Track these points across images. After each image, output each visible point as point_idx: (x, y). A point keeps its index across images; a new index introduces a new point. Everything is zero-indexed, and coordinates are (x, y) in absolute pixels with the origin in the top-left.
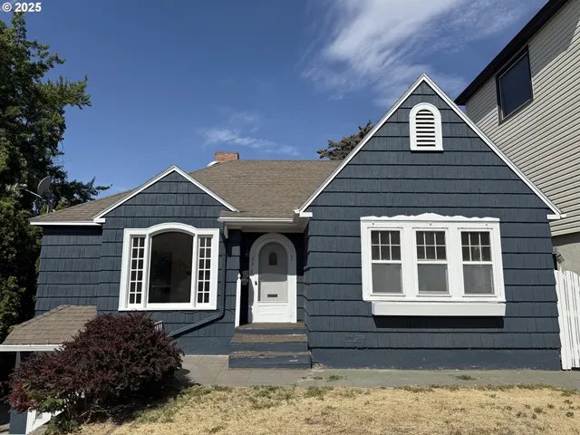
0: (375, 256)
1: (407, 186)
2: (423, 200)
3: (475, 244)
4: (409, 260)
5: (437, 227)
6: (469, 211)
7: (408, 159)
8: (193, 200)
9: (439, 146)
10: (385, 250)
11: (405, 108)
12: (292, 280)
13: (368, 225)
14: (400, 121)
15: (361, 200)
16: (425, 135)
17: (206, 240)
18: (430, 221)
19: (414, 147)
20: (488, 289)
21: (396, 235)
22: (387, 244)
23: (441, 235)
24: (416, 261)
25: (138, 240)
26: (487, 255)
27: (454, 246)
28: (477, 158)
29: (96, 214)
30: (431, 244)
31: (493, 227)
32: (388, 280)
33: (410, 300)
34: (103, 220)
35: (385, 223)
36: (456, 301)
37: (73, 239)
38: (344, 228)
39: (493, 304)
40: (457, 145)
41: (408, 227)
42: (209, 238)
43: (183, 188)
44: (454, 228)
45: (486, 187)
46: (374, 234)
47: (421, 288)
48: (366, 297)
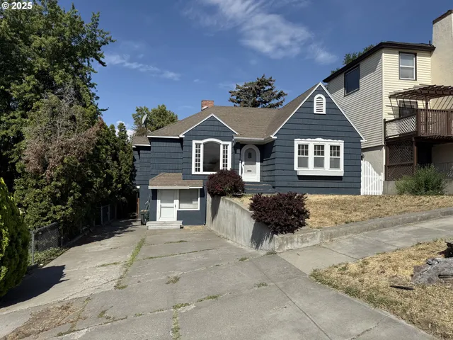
0: (299, 154)
1: (312, 127)
2: (317, 133)
3: (335, 150)
4: (311, 156)
5: (321, 144)
6: (333, 138)
7: (313, 117)
8: (220, 129)
9: (324, 113)
10: (303, 152)
11: (313, 96)
12: (258, 164)
13: (297, 142)
14: (311, 101)
15: (295, 132)
16: (320, 108)
17: (226, 146)
18: (319, 141)
19: (315, 112)
20: (338, 167)
21: (307, 146)
22: (304, 149)
23: (323, 147)
24: (313, 156)
25: (198, 145)
26: (338, 155)
27: (327, 150)
28: (338, 118)
29: (181, 133)
30: (319, 150)
31: (341, 144)
32: (303, 163)
33: (311, 170)
34: (184, 136)
35: (303, 142)
36: (327, 170)
37: (165, 144)
38: (288, 143)
39: (340, 172)
40: (330, 111)
41: (311, 143)
42: (227, 145)
43: (216, 123)
44: (327, 144)
45: (340, 129)
46: (299, 145)
47: (315, 166)
48: (295, 169)
